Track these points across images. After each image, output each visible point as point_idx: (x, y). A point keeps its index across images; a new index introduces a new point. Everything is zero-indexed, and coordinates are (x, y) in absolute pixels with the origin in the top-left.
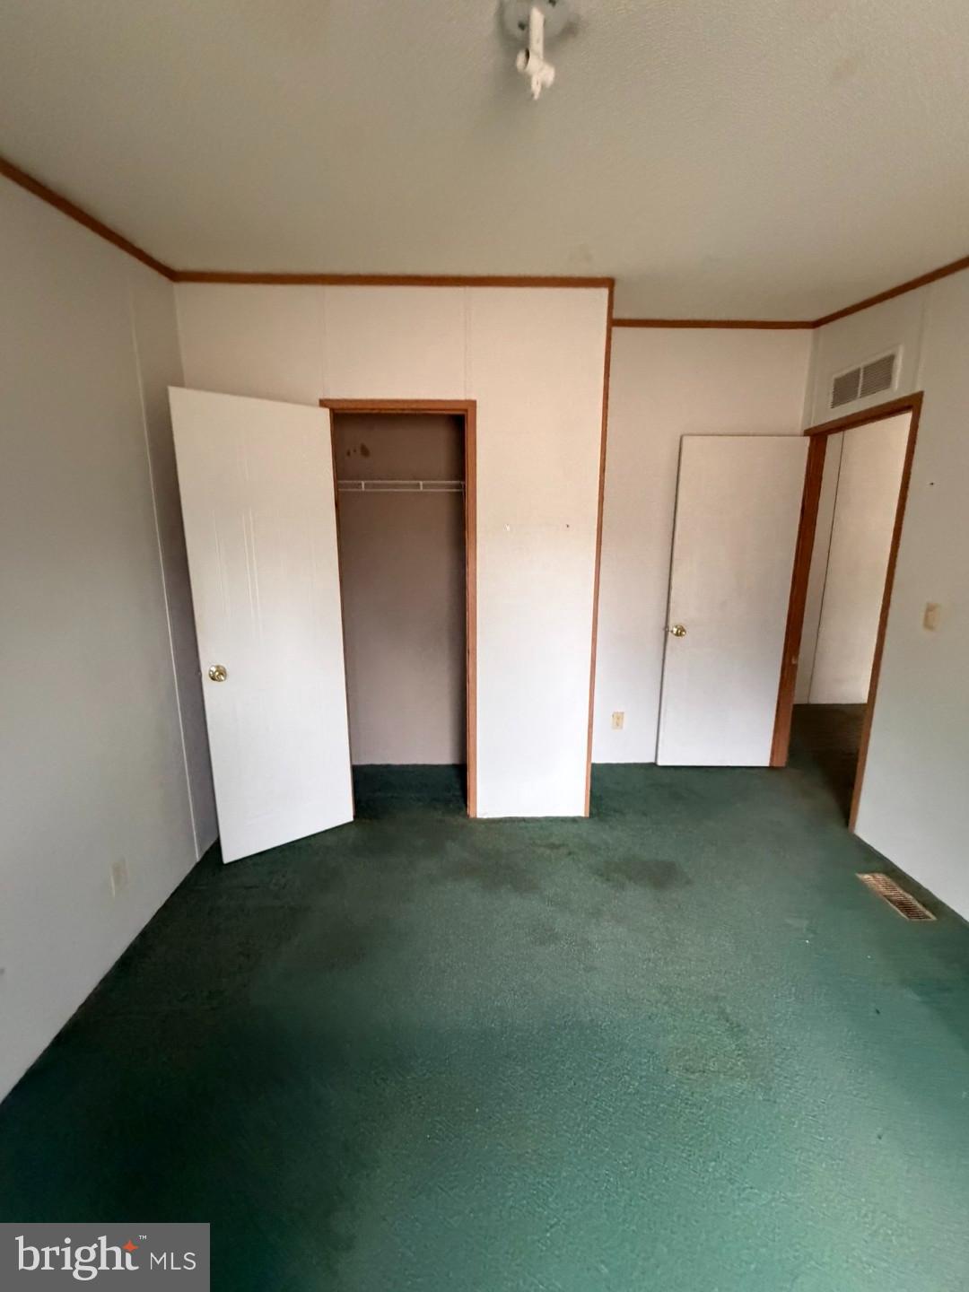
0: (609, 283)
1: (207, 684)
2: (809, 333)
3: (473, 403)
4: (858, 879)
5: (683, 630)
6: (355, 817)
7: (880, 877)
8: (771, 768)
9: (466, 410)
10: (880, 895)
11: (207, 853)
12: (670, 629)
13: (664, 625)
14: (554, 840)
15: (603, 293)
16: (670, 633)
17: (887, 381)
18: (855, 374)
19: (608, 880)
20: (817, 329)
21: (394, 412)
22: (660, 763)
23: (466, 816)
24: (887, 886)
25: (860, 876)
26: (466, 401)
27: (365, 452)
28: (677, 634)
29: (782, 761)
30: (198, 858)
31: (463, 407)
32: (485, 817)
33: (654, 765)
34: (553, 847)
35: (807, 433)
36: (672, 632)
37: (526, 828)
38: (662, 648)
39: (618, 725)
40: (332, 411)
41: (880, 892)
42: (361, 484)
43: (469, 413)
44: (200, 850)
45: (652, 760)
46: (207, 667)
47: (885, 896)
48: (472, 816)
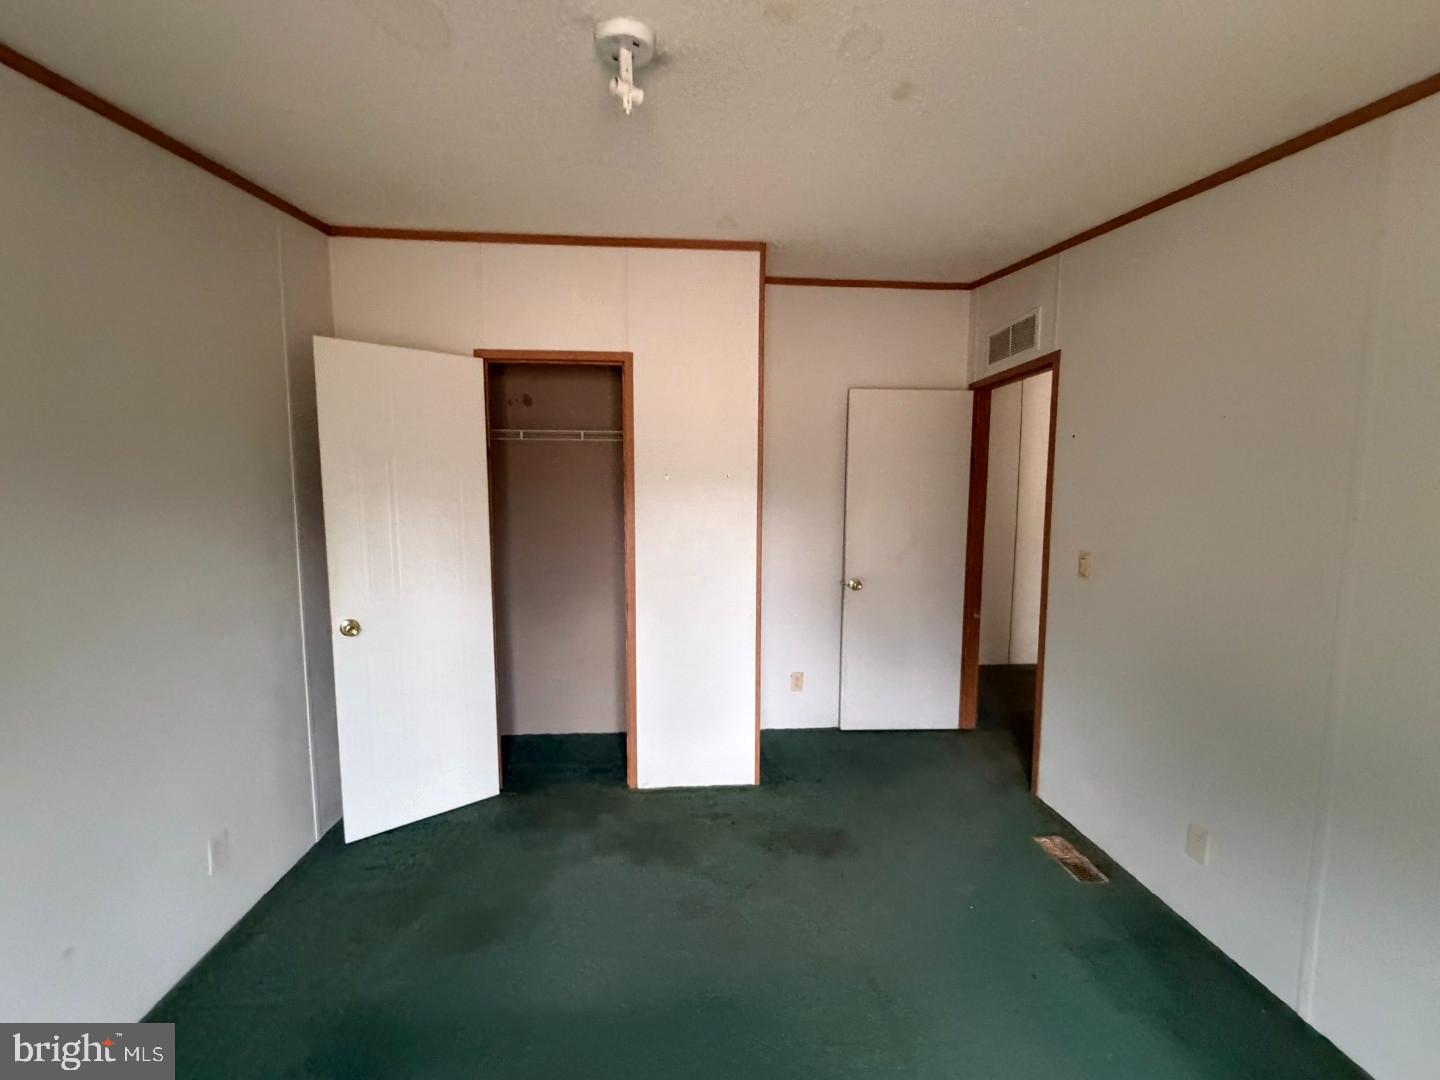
0: (761, 247)
1: (337, 637)
2: (967, 293)
3: (630, 356)
4: (1035, 842)
5: (859, 583)
6: (501, 791)
7: (1058, 840)
8: (960, 732)
9: (623, 362)
10: (1056, 859)
11: (329, 833)
12: (847, 583)
13: (839, 578)
14: (718, 810)
15: (756, 256)
16: (846, 587)
17: (1031, 342)
18: (1005, 333)
19: (770, 850)
20: (973, 291)
21: (551, 362)
22: (843, 728)
23: (626, 786)
24: (1064, 849)
25: (1037, 840)
26: (623, 353)
27: (527, 401)
28: (855, 588)
29: (972, 724)
30: (317, 839)
31: (619, 358)
32: (647, 787)
33: (837, 730)
34: (715, 817)
35: (971, 387)
36: (849, 585)
37: (689, 798)
38: (840, 600)
39: (797, 685)
40: (485, 360)
41: (1056, 855)
42: (519, 434)
43: (626, 364)
44: (320, 829)
45: (835, 725)
46: (338, 621)
47: (1062, 860)
48: (632, 786)
